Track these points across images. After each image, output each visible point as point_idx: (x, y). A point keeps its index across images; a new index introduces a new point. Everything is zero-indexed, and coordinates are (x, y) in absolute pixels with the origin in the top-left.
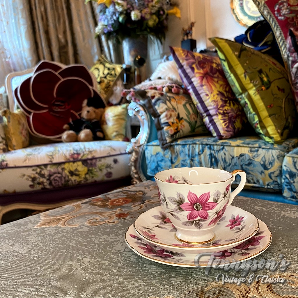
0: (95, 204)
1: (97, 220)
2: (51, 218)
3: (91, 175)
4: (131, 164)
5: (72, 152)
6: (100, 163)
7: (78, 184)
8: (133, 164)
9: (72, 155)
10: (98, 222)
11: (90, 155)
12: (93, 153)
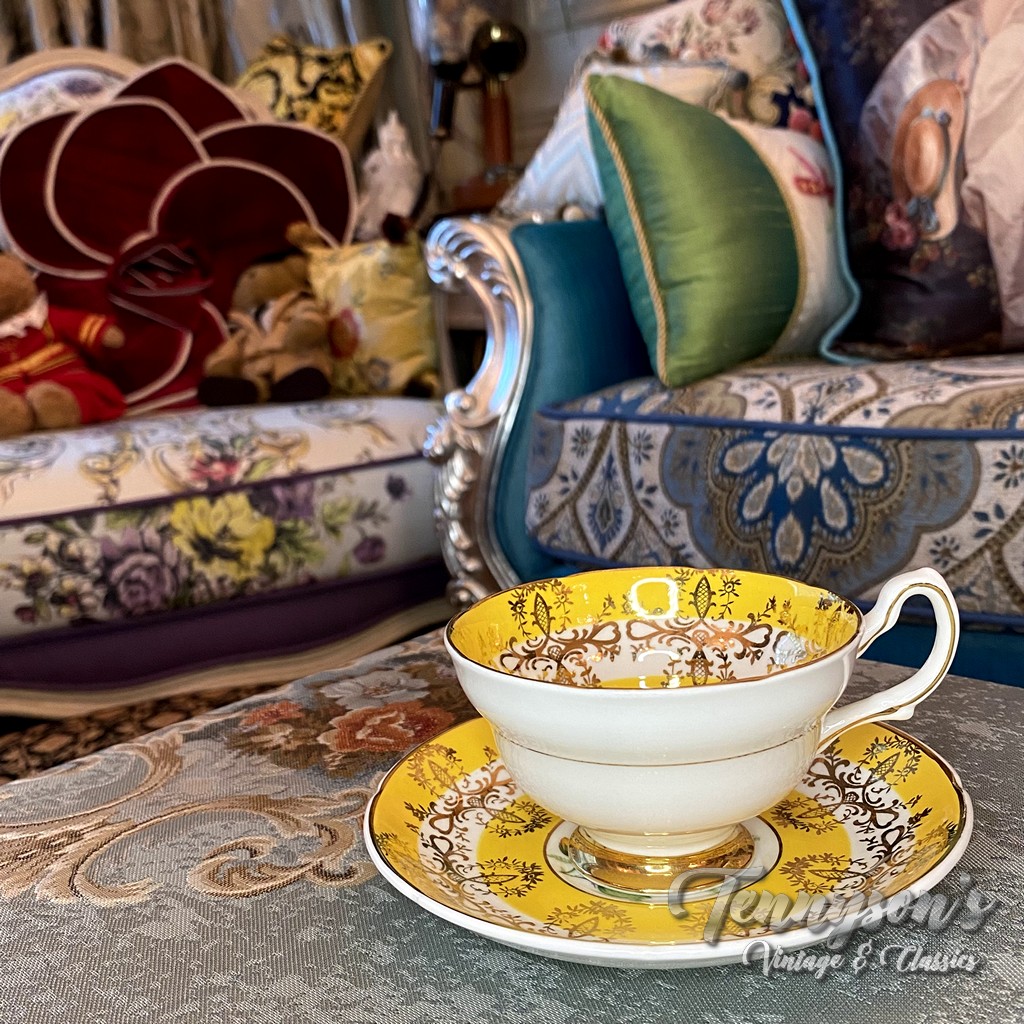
0: (254, 739)
1: (254, 853)
3: (293, 555)
5: (200, 452)
6: (330, 497)
7: (233, 597)
9: (202, 467)
10: (259, 868)
11: (284, 460)
12: (293, 452)
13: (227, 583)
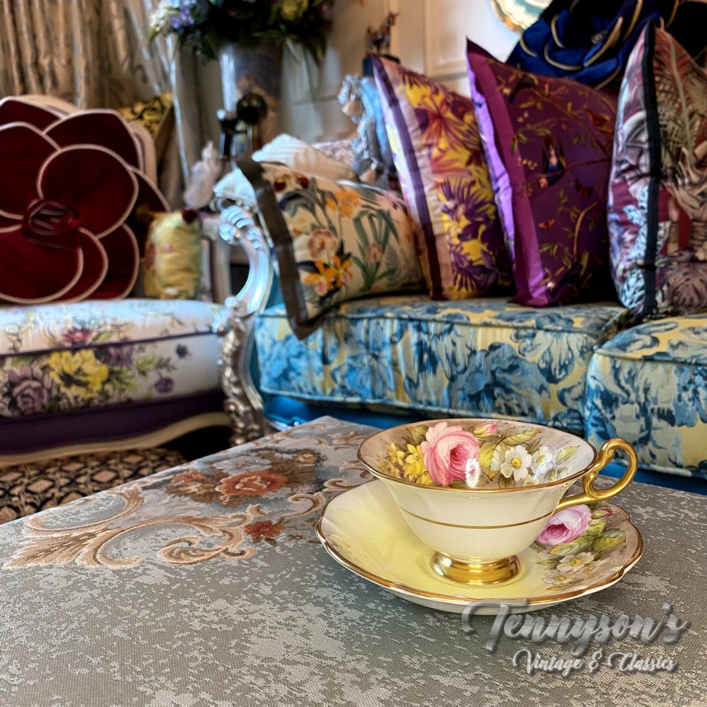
1: (190, 544)
2: (55, 535)
3: (120, 386)
4: (224, 362)
5: (70, 326)
6: (142, 355)
7: (83, 407)
8: (229, 361)
9: (70, 334)
10: (195, 551)
11: (117, 333)
12: (123, 329)
13: (79, 399)
